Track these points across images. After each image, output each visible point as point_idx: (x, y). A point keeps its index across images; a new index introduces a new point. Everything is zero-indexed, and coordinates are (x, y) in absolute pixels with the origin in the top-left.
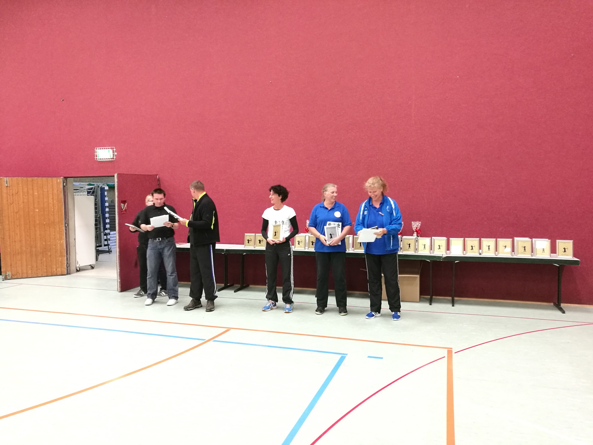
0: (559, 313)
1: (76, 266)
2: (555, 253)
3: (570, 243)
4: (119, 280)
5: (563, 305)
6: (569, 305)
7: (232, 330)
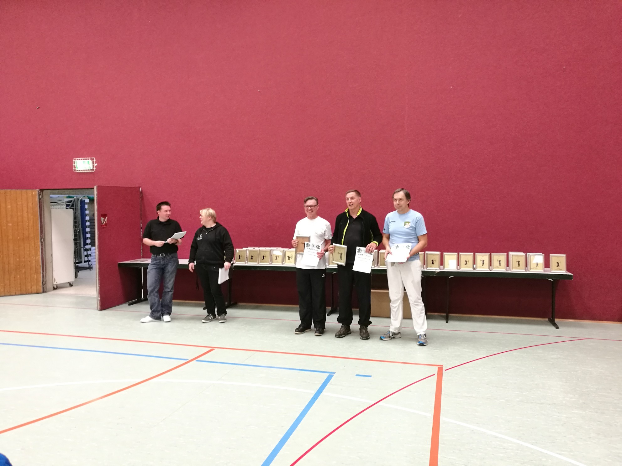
0: (553, 328)
1: (53, 282)
2: (549, 268)
3: (563, 257)
4: (99, 298)
5: (557, 320)
6: (564, 320)
7: (216, 349)
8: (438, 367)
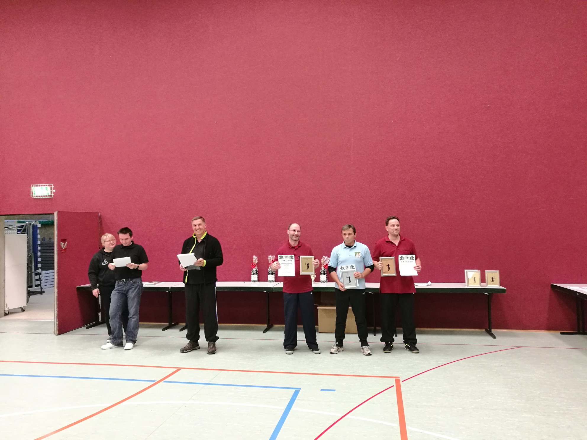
0: (490, 338)
1: (5, 309)
2: (485, 282)
3: (496, 273)
4: (56, 323)
5: (493, 331)
6: (498, 330)
7: (182, 369)
8: (395, 379)
